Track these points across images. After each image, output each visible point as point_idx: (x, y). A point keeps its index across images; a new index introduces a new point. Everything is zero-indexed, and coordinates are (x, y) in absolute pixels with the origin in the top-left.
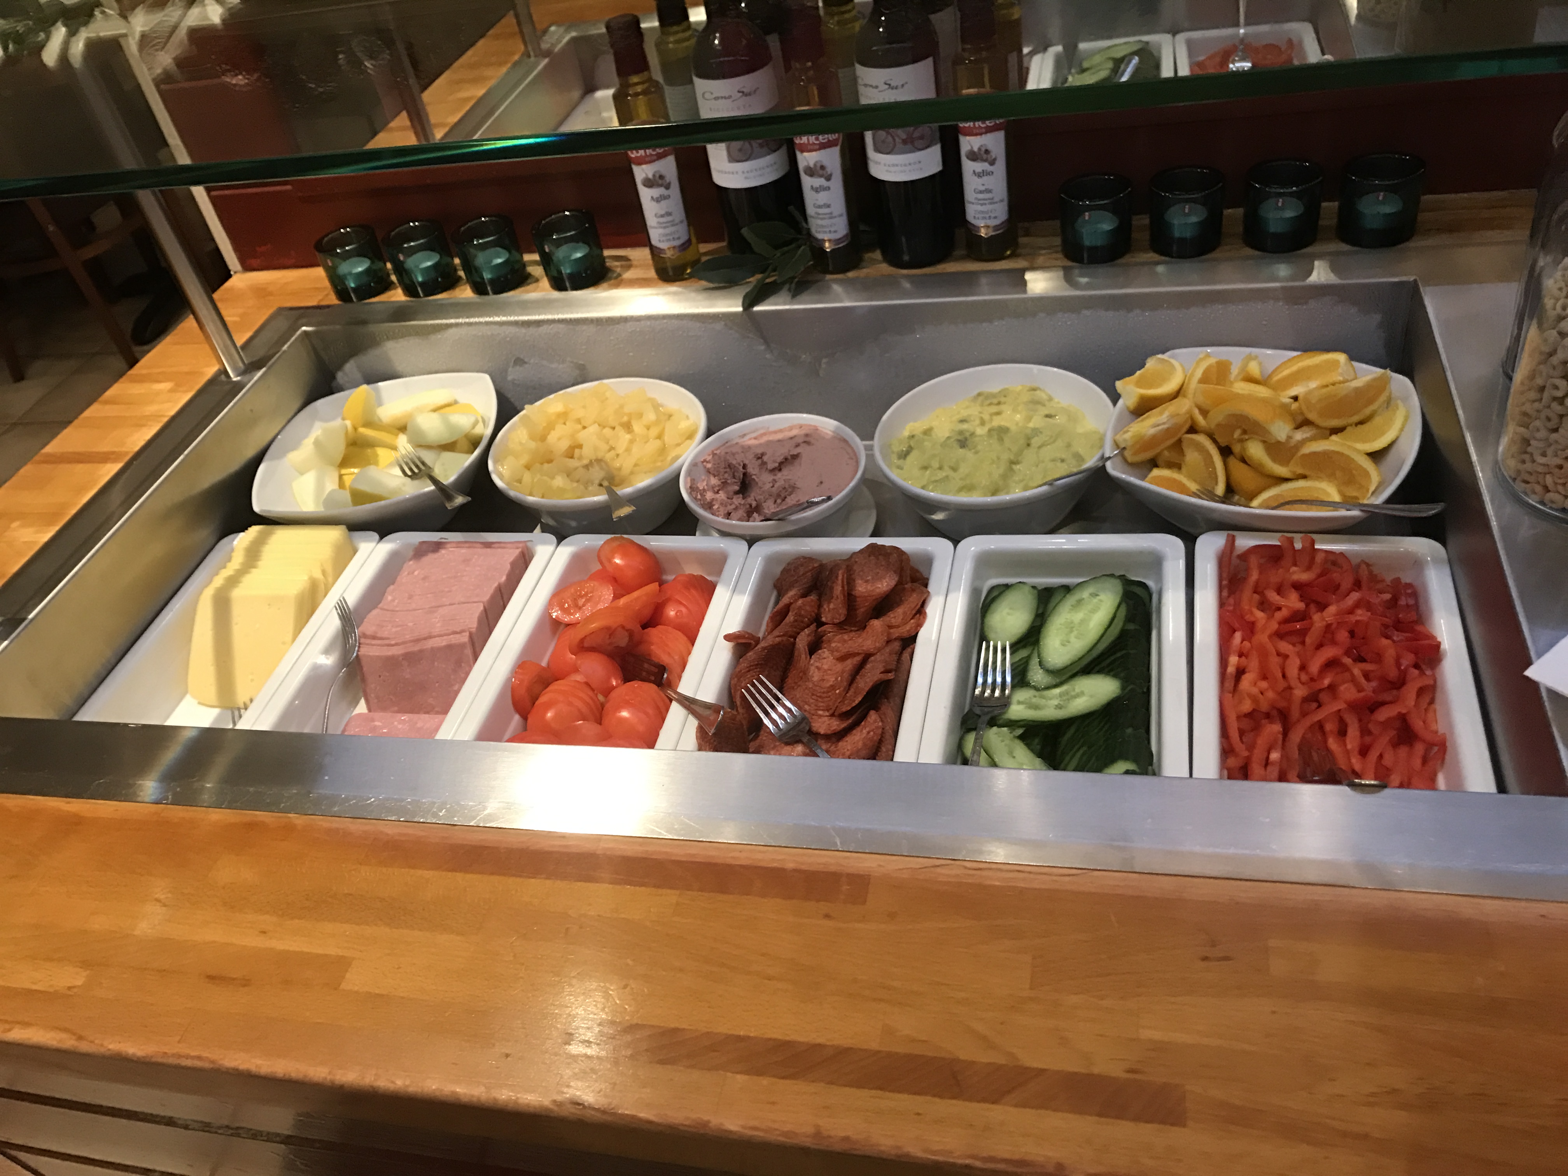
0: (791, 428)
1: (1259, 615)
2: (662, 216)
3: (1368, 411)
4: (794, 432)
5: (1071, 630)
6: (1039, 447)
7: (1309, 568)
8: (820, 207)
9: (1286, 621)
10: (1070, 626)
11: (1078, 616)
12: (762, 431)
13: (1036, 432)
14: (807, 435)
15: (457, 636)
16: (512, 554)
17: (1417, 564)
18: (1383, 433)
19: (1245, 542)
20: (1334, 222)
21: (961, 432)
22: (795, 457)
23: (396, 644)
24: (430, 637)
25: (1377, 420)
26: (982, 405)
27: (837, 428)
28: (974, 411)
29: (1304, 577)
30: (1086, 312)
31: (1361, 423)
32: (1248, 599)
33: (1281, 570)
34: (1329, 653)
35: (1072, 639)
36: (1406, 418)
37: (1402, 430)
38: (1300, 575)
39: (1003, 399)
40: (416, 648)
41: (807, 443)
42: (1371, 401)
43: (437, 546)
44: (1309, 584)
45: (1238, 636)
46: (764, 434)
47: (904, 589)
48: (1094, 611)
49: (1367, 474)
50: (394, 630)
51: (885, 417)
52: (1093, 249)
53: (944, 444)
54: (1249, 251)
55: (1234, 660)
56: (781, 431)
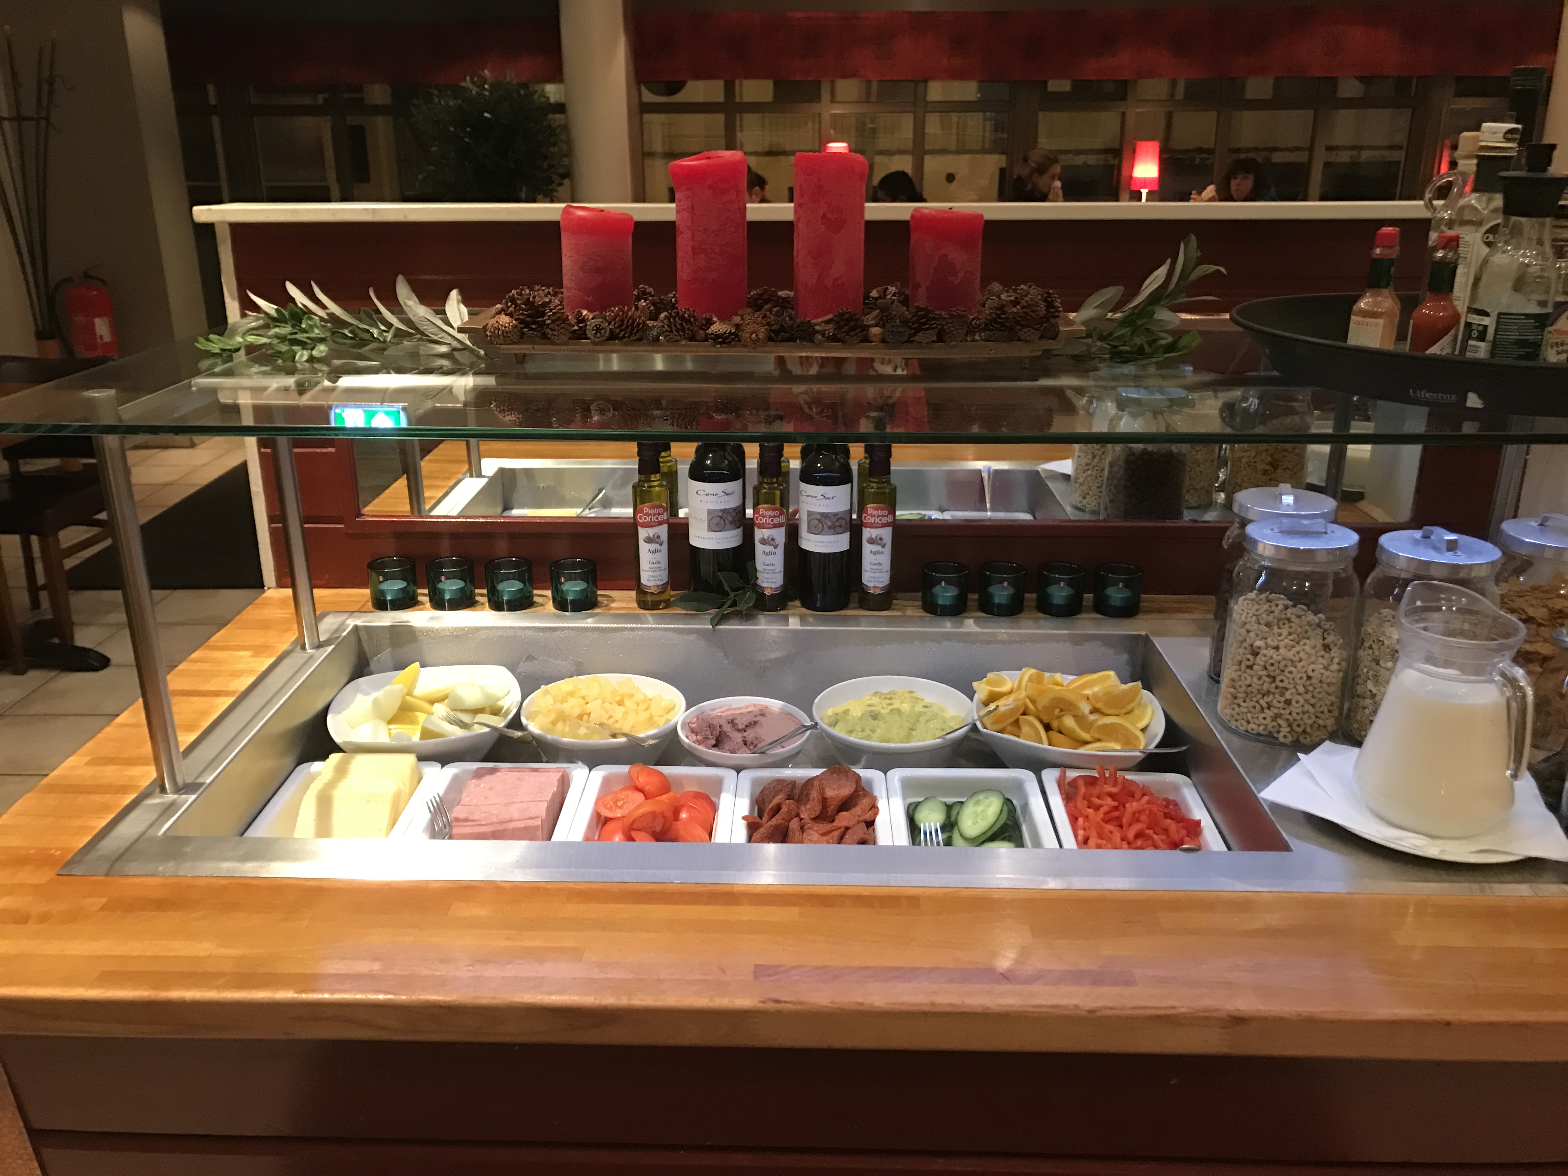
0: (747, 707)
1: (1090, 811)
2: (654, 563)
3: (1129, 707)
4: (750, 709)
5: (977, 816)
6: (926, 722)
7: (1115, 785)
8: (768, 565)
9: (1105, 814)
10: (976, 815)
11: (980, 809)
12: (726, 708)
13: (920, 714)
14: (761, 710)
15: (532, 821)
16: (555, 777)
17: (1176, 788)
18: (1142, 720)
19: (1072, 774)
20: (1091, 604)
21: (871, 712)
22: (755, 723)
23: (486, 825)
24: (511, 821)
25: (1136, 712)
26: (879, 698)
27: (784, 706)
28: (875, 700)
29: (1114, 790)
30: (946, 643)
31: (1128, 713)
32: (1081, 803)
33: (1098, 787)
34: (1136, 828)
35: (979, 821)
36: (1153, 712)
37: (1151, 718)
38: (1109, 789)
39: (893, 696)
40: (501, 827)
41: (763, 715)
42: (1132, 700)
43: (493, 771)
44: (1116, 794)
45: (1081, 820)
46: (728, 710)
47: (859, 796)
48: (989, 806)
49: (1137, 738)
50: (483, 815)
51: (816, 700)
52: (944, 607)
53: (861, 718)
54: (1041, 615)
55: (1081, 833)
56: (740, 708)
